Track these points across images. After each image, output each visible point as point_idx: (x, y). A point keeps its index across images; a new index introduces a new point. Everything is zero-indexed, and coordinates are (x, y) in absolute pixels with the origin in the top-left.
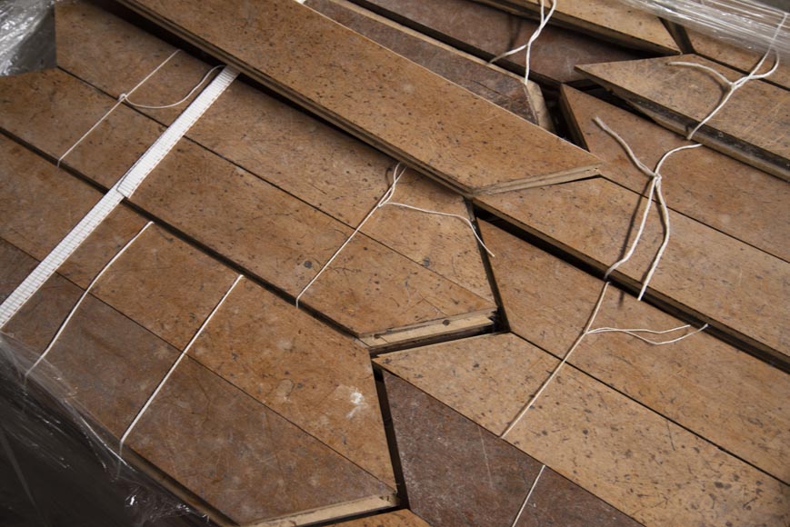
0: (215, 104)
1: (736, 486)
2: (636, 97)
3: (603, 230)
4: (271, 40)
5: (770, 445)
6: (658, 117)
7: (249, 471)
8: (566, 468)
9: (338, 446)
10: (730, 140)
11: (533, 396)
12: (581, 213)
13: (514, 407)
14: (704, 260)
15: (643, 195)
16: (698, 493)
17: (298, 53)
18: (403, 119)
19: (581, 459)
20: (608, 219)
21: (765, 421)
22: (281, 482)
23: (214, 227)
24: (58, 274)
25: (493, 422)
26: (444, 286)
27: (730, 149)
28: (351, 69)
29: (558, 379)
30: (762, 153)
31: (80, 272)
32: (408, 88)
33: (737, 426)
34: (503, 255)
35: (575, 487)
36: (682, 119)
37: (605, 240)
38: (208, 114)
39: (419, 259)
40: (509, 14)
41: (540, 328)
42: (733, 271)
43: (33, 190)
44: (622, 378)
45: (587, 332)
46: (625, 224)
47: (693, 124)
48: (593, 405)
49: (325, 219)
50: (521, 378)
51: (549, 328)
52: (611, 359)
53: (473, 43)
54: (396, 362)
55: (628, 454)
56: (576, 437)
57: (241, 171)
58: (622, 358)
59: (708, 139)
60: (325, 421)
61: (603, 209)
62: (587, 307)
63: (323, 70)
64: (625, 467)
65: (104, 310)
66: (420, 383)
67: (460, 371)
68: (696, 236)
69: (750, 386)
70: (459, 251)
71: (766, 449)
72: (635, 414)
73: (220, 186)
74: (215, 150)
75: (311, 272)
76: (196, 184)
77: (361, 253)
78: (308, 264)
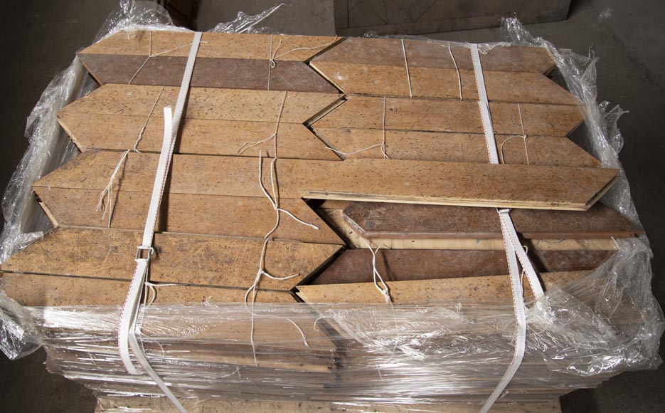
0: (487, 154)
1: (206, 111)
3: (288, 174)
4: (486, 178)
5: (198, 128)
7: (358, 48)
8: (261, 92)
9: (336, 64)
11: (283, 107)
12: (300, 177)
13: (287, 101)
14: (242, 180)
15: (279, 198)
16: (217, 104)
17: (469, 177)
19: (258, 97)
20: (288, 180)
21: (203, 134)
22: (346, 50)
23: (438, 107)
24: (472, 69)
25: (291, 95)
26: (336, 124)
28: (439, 181)
29: (277, 116)
31: (467, 73)
32: (407, 184)
33: (211, 128)
34: (322, 150)
35: (256, 88)
37: (284, 169)
38: (485, 147)
39: (353, 131)
41: (292, 129)
42: (229, 181)
43: (514, 90)
44: (255, 126)
45: (274, 135)
46: (280, 181)
48: (261, 114)
49: (398, 128)
50: (290, 111)
51: (290, 131)
52: (262, 130)
54: (336, 96)
55: (243, 105)
56: (262, 102)
57: (448, 130)
58: (258, 133)
60: (345, 68)
61: (292, 183)
62: (279, 145)
63: (451, 175)
64: (243, 101)
65: (446, 67)
66: (323, 95)
67: (312, 104)
68: (249, 189)
69: (209, 143)
70: (339, 141)
71: (200, 126)
72: (246, 117)
73: (451, 122)
74: (467, 135)
75: (388, 107)
76: (460, 118)
77: (376, 121)
78: (391, 110)
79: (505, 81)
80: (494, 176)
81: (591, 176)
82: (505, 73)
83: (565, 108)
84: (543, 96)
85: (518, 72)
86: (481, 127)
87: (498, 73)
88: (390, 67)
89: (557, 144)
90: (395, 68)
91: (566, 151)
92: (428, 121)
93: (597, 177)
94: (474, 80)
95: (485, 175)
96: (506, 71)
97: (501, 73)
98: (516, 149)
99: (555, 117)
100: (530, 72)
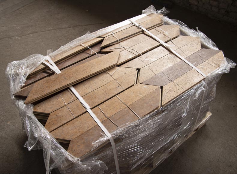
2: (110, 44)
6: (114, 44)
7: (152, 102)
9: (152, 91)
10: (122, 39)
11: (151, 70)
17: (77, 74)
18: (100, 66)
24: (102, 122)
27: (123, 40)
30: (126, 37)
31: (103, 119)
36: (116, 41)
38: (79, 92)
40: (82, 52)
43: (79, 123)
47: (118, 41)
53: (85, 57)
56: (158, 68)
57: (95, 91)
59: (120, 41)
63: (83, 72)
65: (113, 116)
73: (96, 94)
75: (120, 87)
76: (93, 98)
77: (120, 80)
78: (118, 87)
79: (85, 125)
80: (70, 78)
81: (36, 94)
82: (88, 130)
83: (54, 128)
84: (66, 128)
85: (82, 134)
86: (84, 99)
87: (91, 128)
88: (133, 102)
89: (52, 109)
90: (131, 103)
91: (48, 108)
92: (104, 90)
93: (34, 95)
94: (98, 117)
95: (73, 77)
96: (87, 131)
97: (89, 129)
98: (67, 98)
99: (57, 121)
100: (77, 137)
